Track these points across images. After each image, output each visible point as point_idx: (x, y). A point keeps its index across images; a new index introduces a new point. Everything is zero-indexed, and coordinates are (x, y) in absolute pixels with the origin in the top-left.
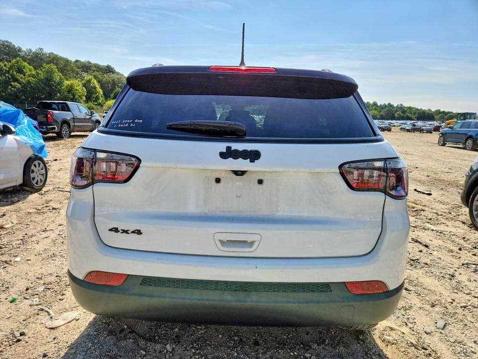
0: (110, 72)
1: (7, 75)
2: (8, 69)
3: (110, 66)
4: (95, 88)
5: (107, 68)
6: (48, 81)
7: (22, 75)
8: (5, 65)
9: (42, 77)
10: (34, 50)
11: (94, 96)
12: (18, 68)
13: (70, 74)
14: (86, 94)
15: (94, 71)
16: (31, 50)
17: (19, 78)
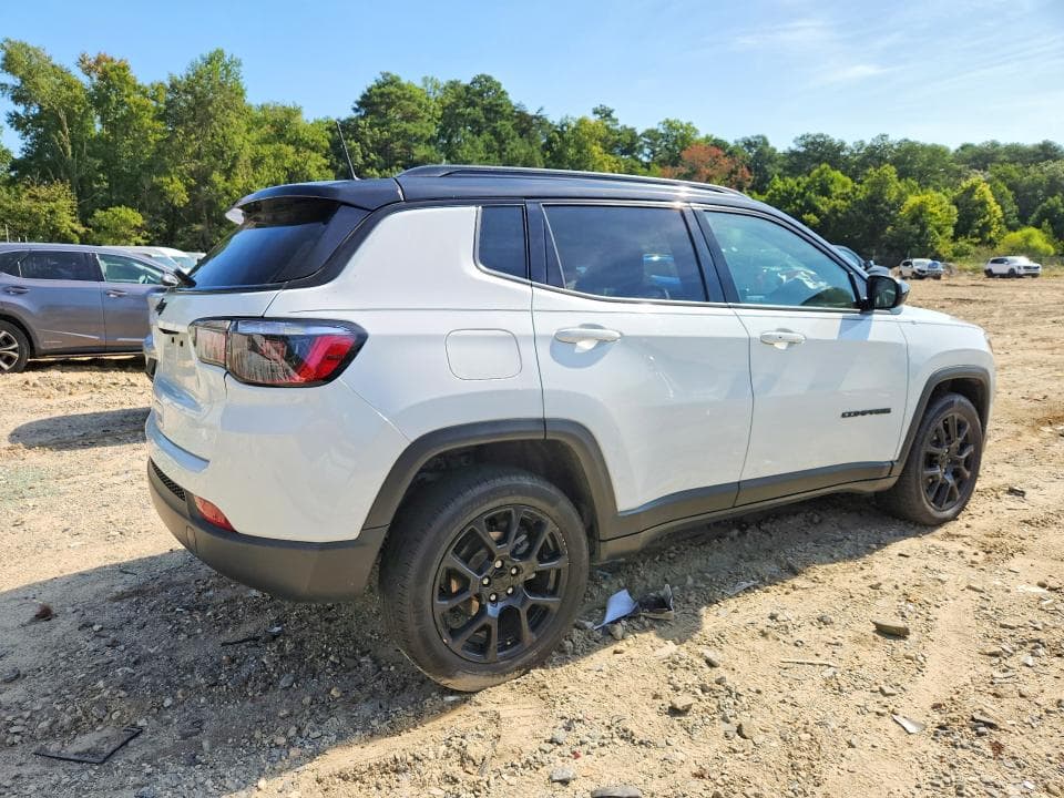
0: (1047, 157)
1: (798, 202)
2: (802, 190)
3: (1050, 144)
4: (983, 204)
5: (1040, 151)
6: (874, 200)
7: (825, 199)
8: (798, 184)
9: (861, 197)
10: (868, 142)
11: (979, 223)
12: (821, 185)
13: (938, 180)
14: (955, 219)
15: (1002, 163)
16: (862, 143)
17: (818, 204)
